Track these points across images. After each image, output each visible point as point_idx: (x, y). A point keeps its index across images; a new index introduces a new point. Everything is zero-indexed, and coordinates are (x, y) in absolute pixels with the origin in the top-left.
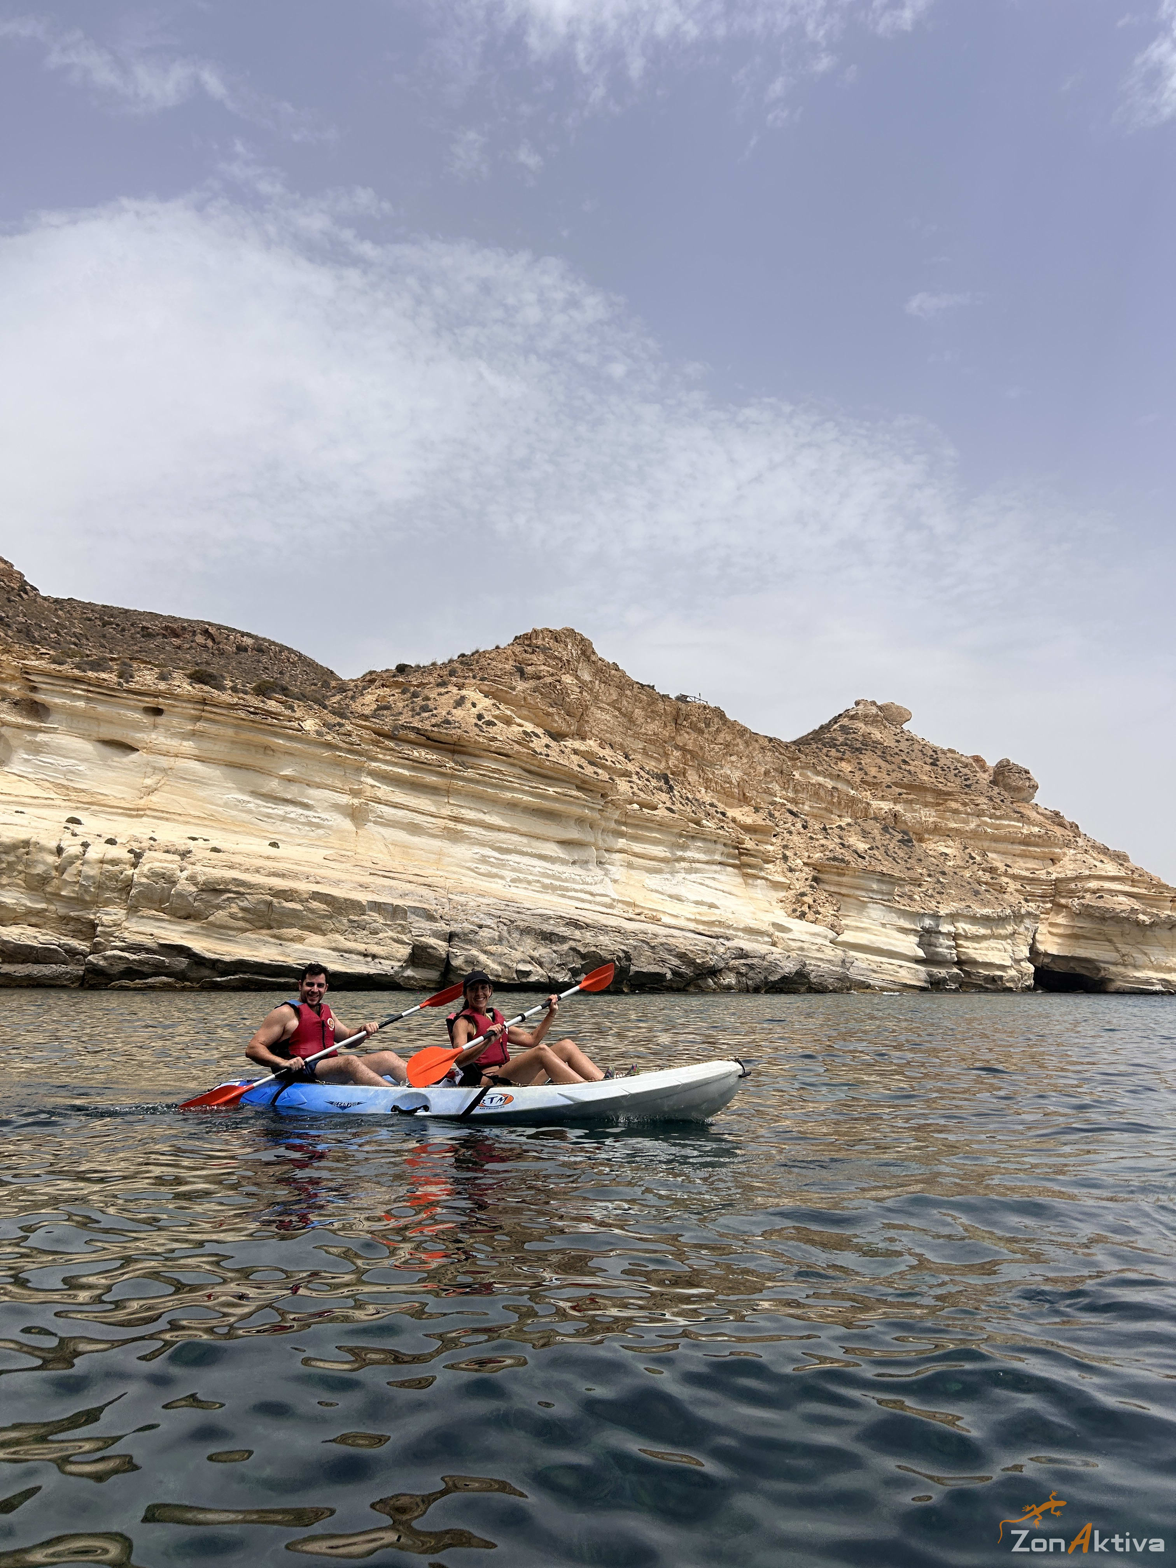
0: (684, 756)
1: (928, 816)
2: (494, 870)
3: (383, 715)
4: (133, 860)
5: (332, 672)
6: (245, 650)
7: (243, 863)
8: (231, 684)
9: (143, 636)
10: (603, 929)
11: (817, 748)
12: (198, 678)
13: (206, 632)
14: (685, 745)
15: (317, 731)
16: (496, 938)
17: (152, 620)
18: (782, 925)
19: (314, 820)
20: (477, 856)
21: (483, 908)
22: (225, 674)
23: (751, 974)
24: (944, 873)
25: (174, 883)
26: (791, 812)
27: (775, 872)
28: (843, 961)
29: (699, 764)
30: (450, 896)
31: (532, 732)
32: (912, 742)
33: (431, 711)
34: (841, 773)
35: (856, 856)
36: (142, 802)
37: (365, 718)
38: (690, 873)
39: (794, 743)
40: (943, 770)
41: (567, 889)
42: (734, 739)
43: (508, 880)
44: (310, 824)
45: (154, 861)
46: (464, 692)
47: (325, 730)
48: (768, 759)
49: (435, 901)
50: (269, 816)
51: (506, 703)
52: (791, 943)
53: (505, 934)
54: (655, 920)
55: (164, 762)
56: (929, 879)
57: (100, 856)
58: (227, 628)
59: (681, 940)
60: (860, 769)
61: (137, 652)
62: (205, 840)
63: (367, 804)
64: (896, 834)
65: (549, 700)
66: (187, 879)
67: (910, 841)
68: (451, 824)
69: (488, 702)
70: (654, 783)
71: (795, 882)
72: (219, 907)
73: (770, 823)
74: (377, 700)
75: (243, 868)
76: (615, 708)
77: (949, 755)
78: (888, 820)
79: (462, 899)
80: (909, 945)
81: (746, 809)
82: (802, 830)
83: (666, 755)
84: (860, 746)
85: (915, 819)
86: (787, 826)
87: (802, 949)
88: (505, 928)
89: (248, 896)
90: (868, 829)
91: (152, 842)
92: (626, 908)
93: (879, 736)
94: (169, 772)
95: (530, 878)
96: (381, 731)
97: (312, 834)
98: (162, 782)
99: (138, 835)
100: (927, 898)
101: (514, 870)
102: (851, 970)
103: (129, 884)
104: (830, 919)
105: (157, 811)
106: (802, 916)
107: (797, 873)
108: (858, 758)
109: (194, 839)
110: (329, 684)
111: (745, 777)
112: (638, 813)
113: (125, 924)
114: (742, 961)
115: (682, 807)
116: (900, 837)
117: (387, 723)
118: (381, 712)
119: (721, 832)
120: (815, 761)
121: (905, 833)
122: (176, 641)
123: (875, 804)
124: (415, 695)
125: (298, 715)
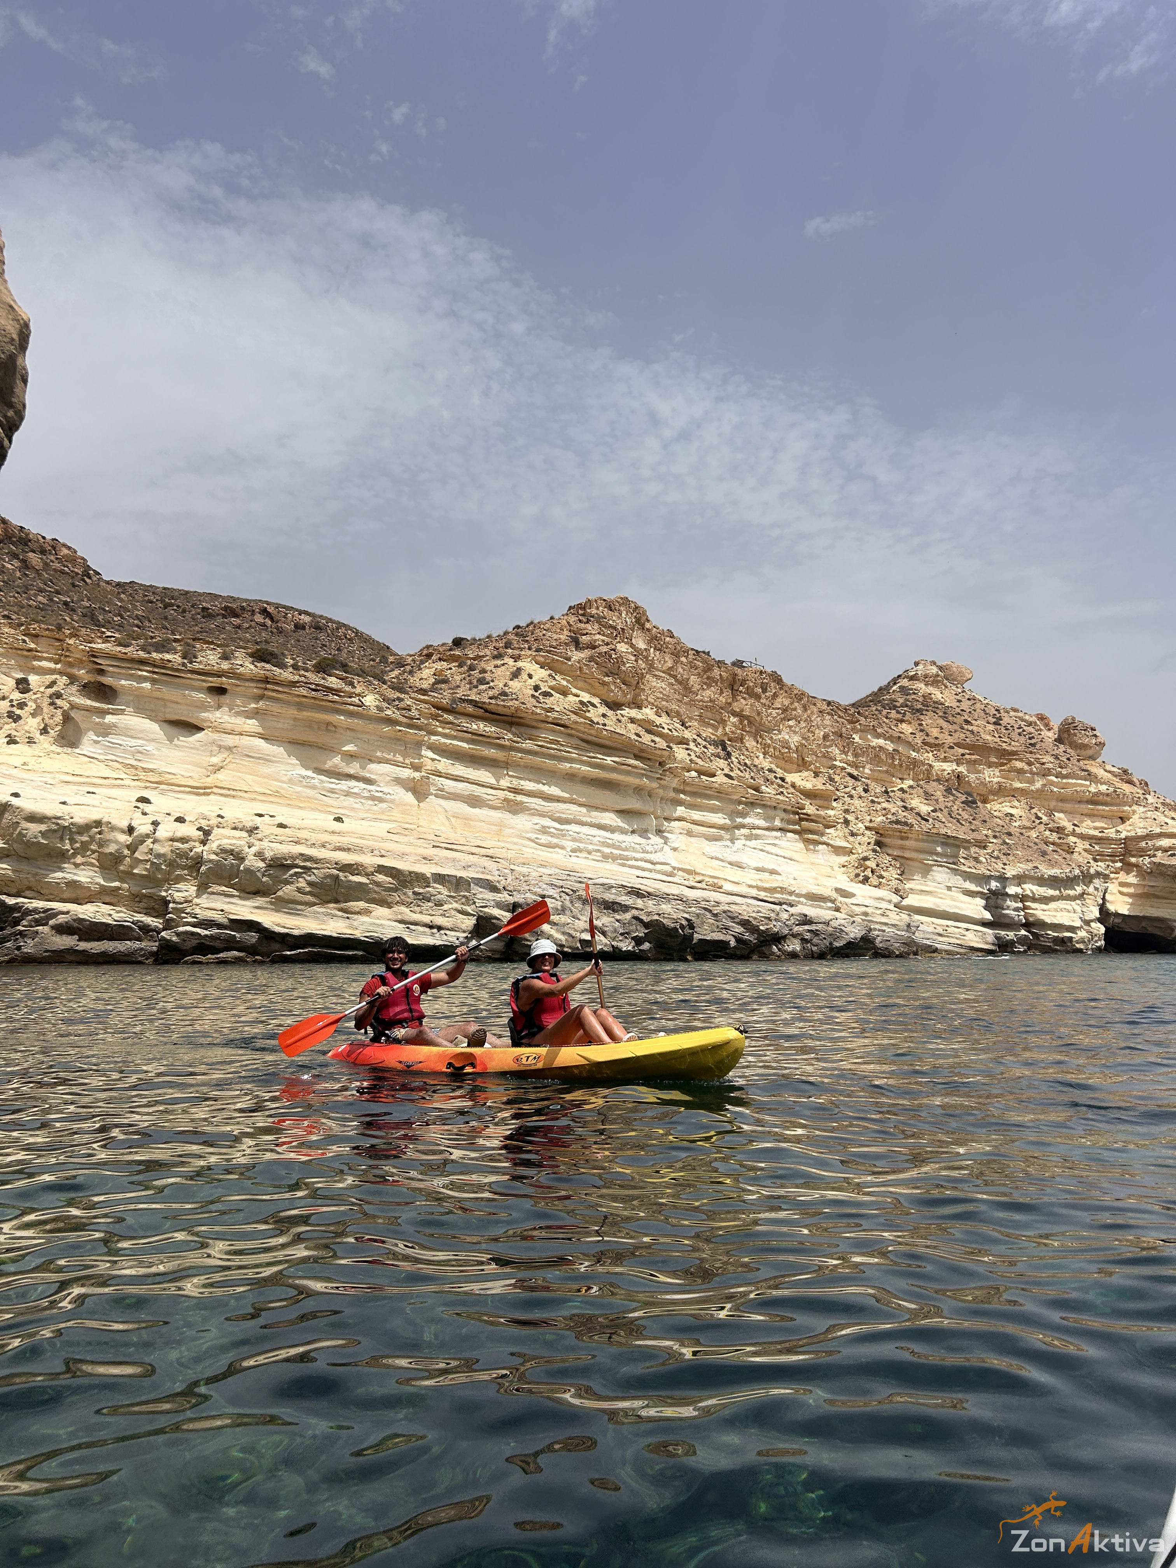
0: (741, 722)
1: (992, 776)
2: (554, 841)
3: (441, 689)
4: (202, 837)
5: (388, 648)
6: (303, 628)
7: (308, 838)
8: (292, 662)
9: (203, 617)
10: (666, 897)
11: (877, 710)
12: (260, 656)
13: (264, 612)
14: (742, 711)
15: (377, 707)
16: (559, 907)
17: (212, 600)
18: (845, 890)
19: (377, 794)
20: (537, 827)
21: (545, 878)
22: (286, 652)
23: (815, 940)
24: (1009, 834)
25: (242, 859)
26: (852, 776)
27: (836, 837)
28: (909, 926)
29: (756, 730)
30: (512, 867)
31: (589, 702)
32: (974, 702)
33: (488, 683)
34: (902, 735)
35: (919, 819)
36: (209, 780)
37: (423, 692)
38: (750, 840)
39: (853, 705)
40: (1007, 729)
41: (627, 859)
42: (792, 703)
43: (569, 850)
44: (373, 798)
45: (223, 838)
46: (520, 664)
47: (385, 705)
48: (828, 722)
49: (497, 873)
50: (332, 791)
51: (562, 673)
52: (854, 907)
53: (568, 904)
54: (717, 888)
55: (230, 740)
56: (994, 841)
57: (170, 834)
58: (284, 607)
59: (744, 907)
60: (922, 731)
61: (198, 632)
62: (271, 816)
63: (428, 778)
64: (960, 795)
65: (605, 670)
66: (255, 855)
67: (974, 802)
68: (511, 796)
69: (544, 673)
70: (712, 749)
71: (857, 846)
72: (287, 882)
73: (831, 788)
74: (434, 674)
75: (309, 843)
76: (670, 675)
77: (1012, 713)
78: (951, 782)
79: (524, 870)
80: (976, 908)
81: (805, 774)
82: (863, 794)
83: (723, 722)
84: (921, 706)
85: (978, 779)
86: (847, 790)
87: (866, 914)
88: (568, 898)
89: (315, 871)
90: (931, 791)
91: (220, 819)
92: (687, 876)
93: (939, 696)
94: (234, 750)
95: (590, 847)
96: (440, 705)
97: (375, 808)
98: (228, 760)
99: (207, 813)
100: (993, 860)
101: (574, 840)
102: (917, 934)
103: (198, 861)
104: (894, 883)
105: (224, 788)
106: (866, 880)
107: (859, 837)
108: (919, 719)
109: (261, 815)
110: (387, 659)
111: (804, 742)
112: (697, 780)
113: (196, 901)
114: (807, 927)
115: (741, 774)
116: (963, 798)
117: (445, 697)
118: (439, 686)
119: (781, 797)
120: (875, 723)
121: (969, 794)
122: (235, 621)
123: (937, 765)
124: (472, 668)
125: (358, 690)
